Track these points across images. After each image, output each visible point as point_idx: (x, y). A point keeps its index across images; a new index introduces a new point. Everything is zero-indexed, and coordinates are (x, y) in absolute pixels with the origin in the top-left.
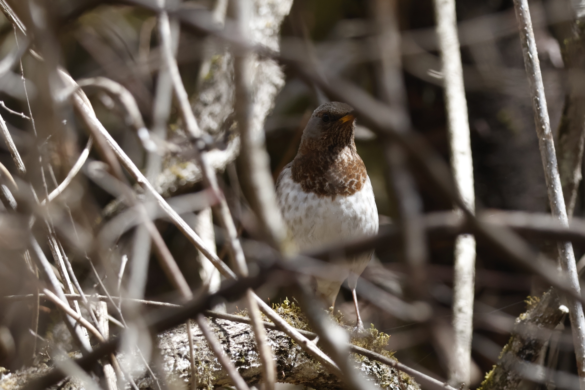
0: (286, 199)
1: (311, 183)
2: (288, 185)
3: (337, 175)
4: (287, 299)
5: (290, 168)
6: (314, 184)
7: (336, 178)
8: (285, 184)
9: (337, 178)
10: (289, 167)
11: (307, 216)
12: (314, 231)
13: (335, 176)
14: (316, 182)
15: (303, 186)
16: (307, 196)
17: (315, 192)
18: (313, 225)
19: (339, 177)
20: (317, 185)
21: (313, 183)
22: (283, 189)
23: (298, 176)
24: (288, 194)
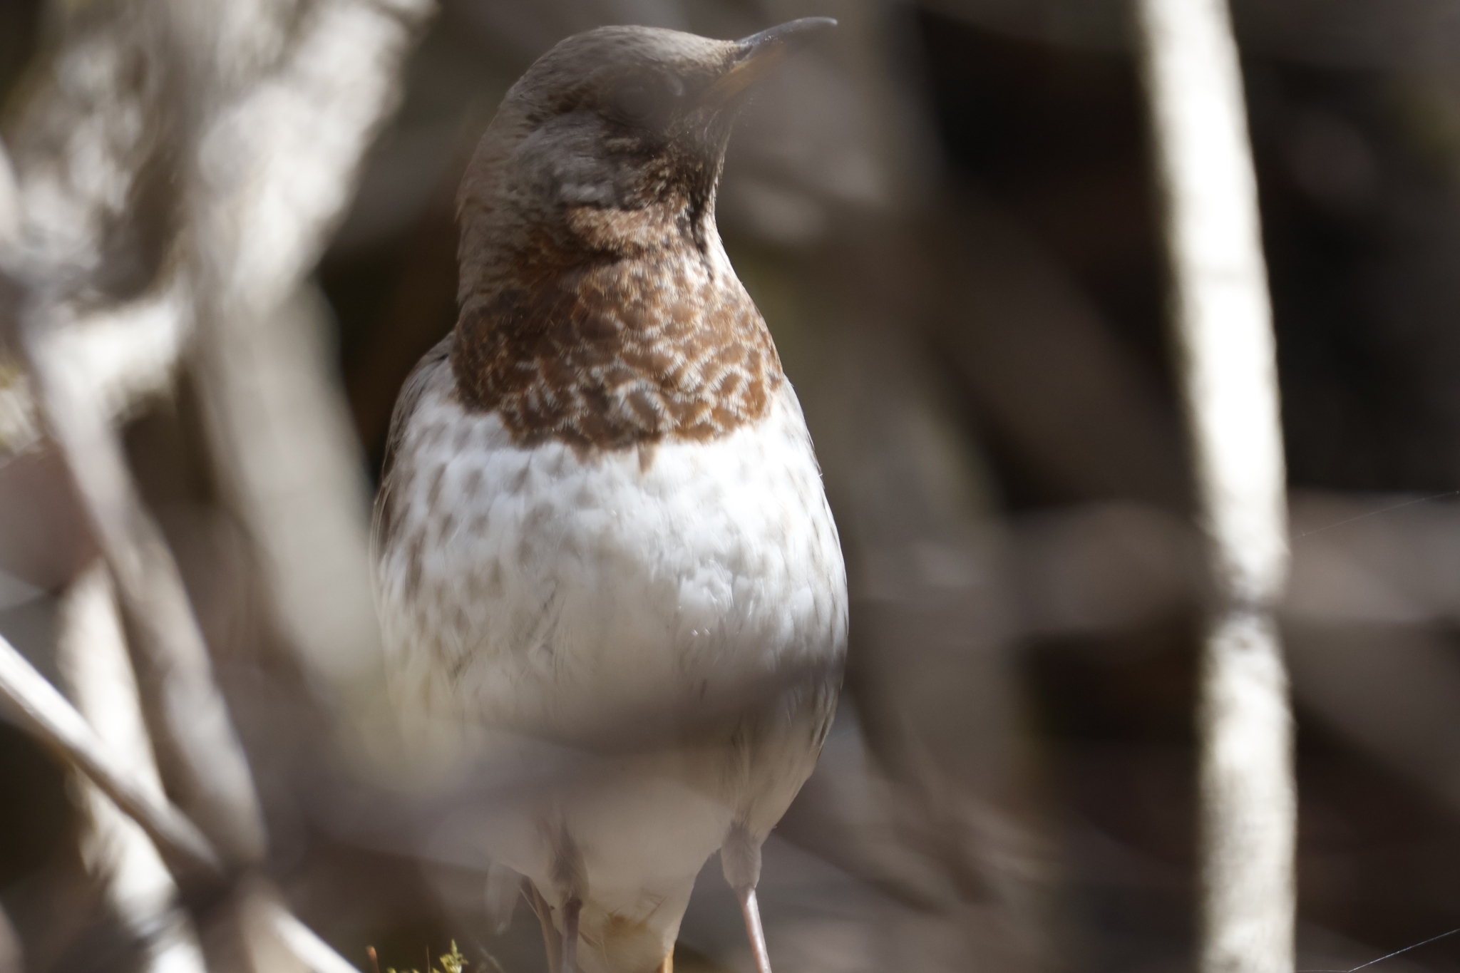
0: (434, 494)
1: (550, 396)
2: (438, 432)
3: (676, 348)
4: (455, 948)
5: (446, 361)
6: (565, 398)
7: (671, 361)
8: (424, 432)
9: (679, 358)
10: (443, 358)
11: (524, 552)
12: (555, 624)
13: (671, 353)
14: (573, 388)
15: (509, 418)
16: (529, 463)
17: (569, 436)
18: (552, 596)
19: (687, 357)
20: (580, 402)
21: (558, 395)
22: (421, 453)
23: (490, 381)
24: (441, 471)
